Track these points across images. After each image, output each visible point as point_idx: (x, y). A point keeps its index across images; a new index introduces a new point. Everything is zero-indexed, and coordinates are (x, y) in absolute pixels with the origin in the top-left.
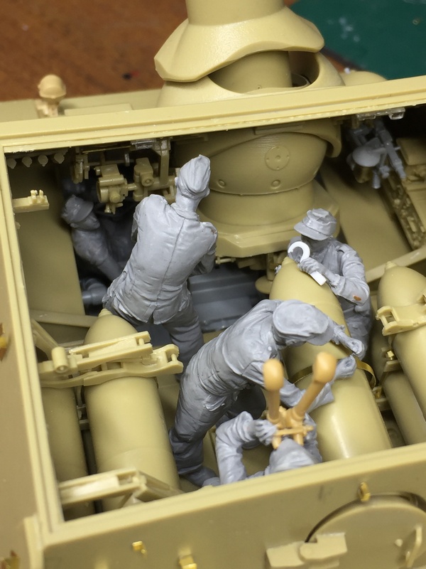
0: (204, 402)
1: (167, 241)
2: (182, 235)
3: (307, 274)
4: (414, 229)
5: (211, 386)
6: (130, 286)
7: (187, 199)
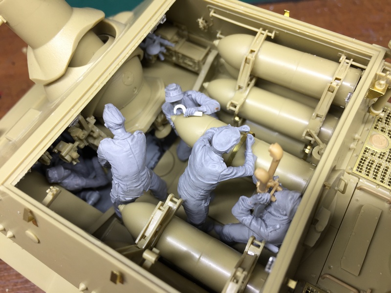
0: (203, 205)
1: (128, 155)
2: (132, 147)
3: (192, 116)
4: (191, 64)
5: (203, 197)
6: (126, 187)
7: (119, 130)
